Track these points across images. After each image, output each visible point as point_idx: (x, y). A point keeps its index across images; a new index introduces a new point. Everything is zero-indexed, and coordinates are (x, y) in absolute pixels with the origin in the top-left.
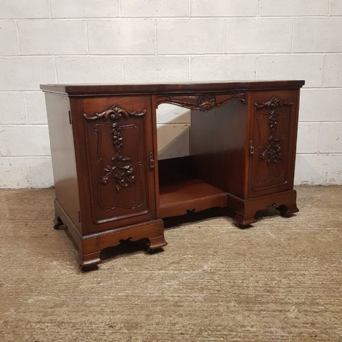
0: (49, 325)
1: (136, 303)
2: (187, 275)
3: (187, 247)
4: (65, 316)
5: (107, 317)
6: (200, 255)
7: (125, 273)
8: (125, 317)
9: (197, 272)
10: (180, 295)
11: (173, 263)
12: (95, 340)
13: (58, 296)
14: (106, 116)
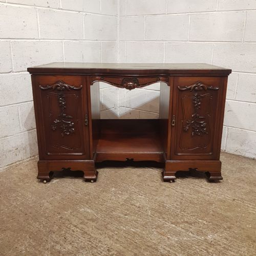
0: (79, 231)
1: (137, 241)
2: (189, 237)
3: (208, 214)
4: (90, 229)
5: (112, 242)
6: (213, 224)
7: (147, 215)
8: (121, 248)
9: (199, 238)
10: (171, 251)
11: (187, 222)
12: (93, 254)
13: (97, 214)
14: (53, 87)
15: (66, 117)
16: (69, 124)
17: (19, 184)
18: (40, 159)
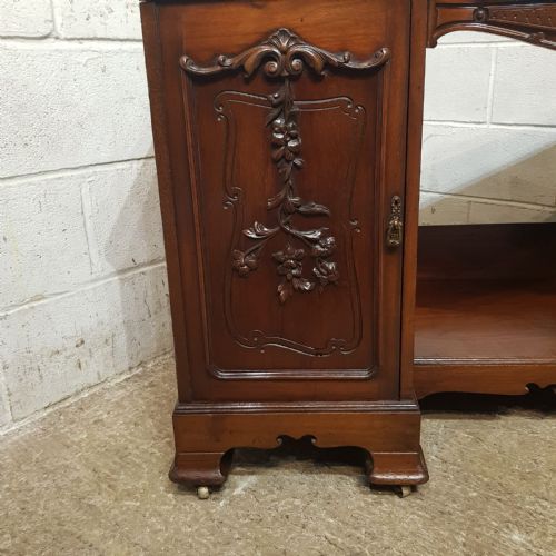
14: (250, 64)
15: (301, 209)
16: (315, 241)
17: (97, 500)
18: (183, 399)
